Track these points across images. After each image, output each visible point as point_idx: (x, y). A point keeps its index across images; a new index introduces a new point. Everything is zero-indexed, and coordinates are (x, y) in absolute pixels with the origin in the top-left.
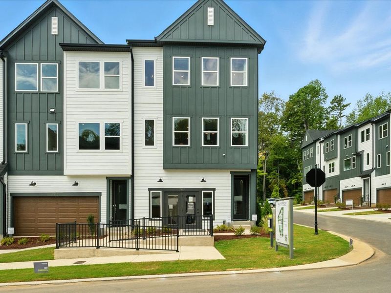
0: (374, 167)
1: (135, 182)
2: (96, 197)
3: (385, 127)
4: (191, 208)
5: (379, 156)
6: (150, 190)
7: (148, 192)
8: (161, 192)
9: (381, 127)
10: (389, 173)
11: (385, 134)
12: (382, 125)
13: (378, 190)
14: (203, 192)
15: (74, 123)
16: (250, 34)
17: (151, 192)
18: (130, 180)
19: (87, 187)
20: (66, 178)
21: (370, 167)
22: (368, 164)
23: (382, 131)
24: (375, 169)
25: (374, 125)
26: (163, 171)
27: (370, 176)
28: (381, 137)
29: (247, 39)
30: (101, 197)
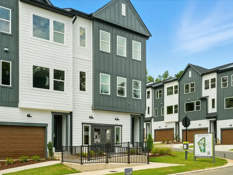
0: (153, 116)
1: (73, 117)
2: (44, 127)
3: (160, 92)
4: (108, 138)
5: (156, 109)
6: (83, 124)
7: (82, 125)
8: (90, 125)
9: (157, 91)
10: (164, 120)
11: (160, 96)
12: (158, 90)
13: (155, 131)
14: (115, 127)
15: (29, 65)
16: (144, 28)
17: (84, 125)
18: (69, 116)
19: (37, 119)
20: (19, 110)
21: (150, 115)
22: (149, 113)
23: (158, 94)
24: (153, 117)
25: (153, 89)
26: (91, 111)
27: (151, 121)
28: (157, 97)
29: (141, 31)
30: (48, 128)
